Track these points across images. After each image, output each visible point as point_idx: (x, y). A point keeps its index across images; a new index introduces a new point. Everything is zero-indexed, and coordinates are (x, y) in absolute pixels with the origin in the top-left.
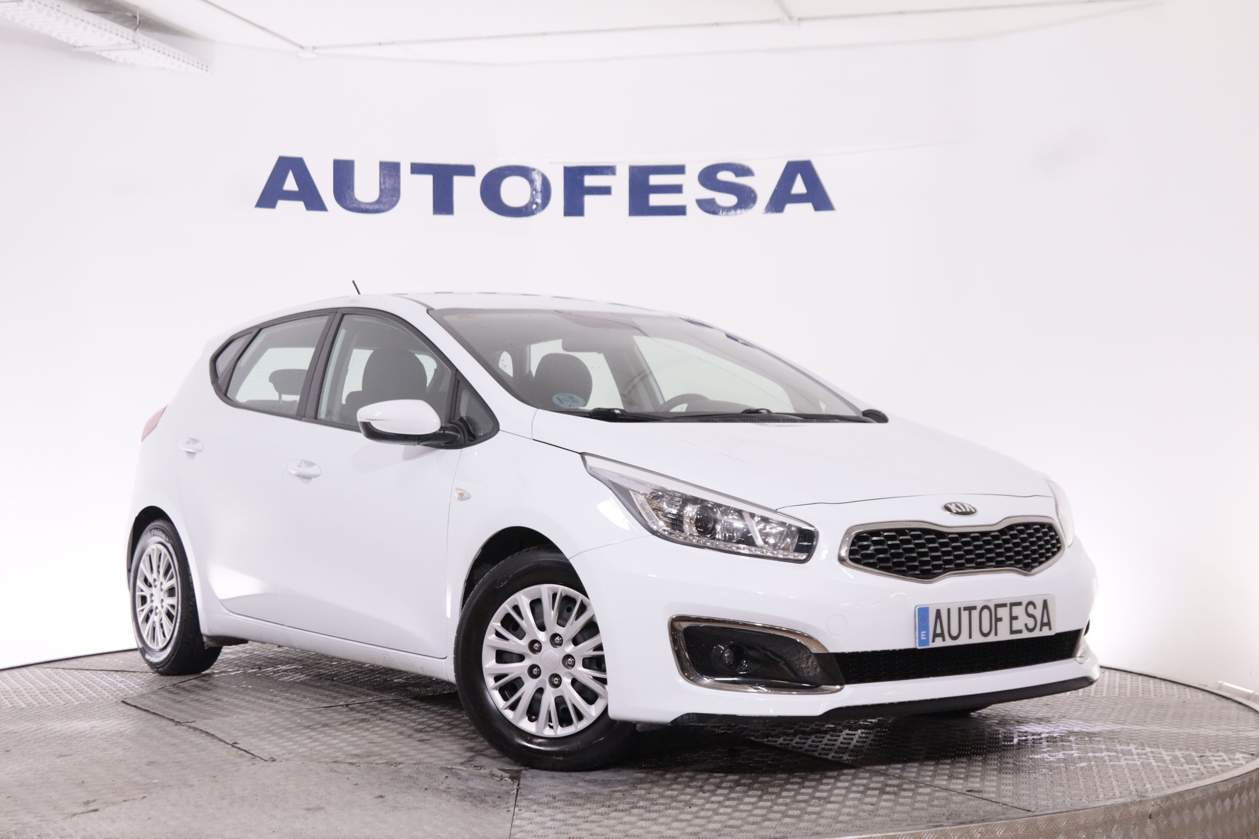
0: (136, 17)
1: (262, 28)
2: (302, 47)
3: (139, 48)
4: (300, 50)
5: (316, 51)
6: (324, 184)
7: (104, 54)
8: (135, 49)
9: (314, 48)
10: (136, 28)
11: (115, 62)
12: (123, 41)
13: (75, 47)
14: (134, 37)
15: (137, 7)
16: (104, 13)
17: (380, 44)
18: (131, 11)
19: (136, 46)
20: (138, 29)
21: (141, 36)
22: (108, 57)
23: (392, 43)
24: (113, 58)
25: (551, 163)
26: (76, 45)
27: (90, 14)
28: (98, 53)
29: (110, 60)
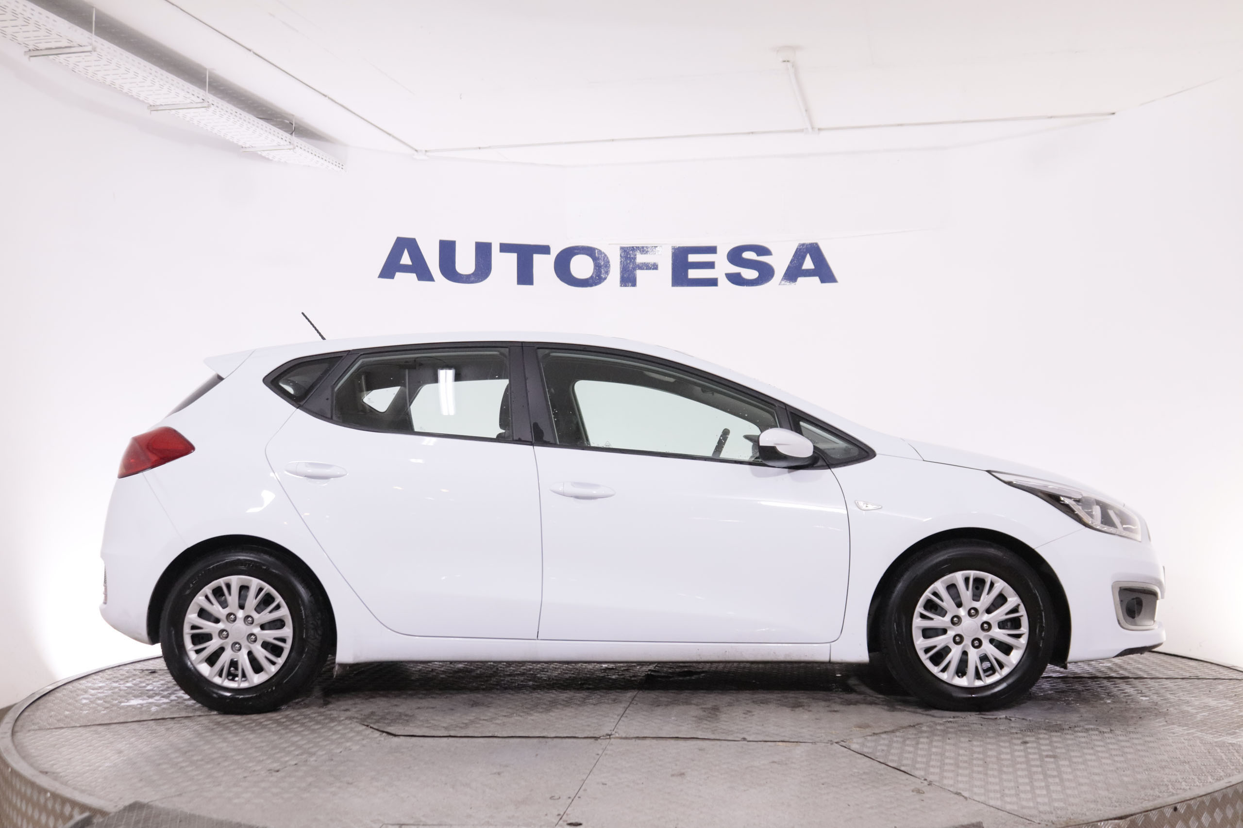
0: (293, 124)
1: (390, 134)
2: (416, 151)
3: (294, 148)
4: (415, 153)
5: (427, 154)
6: (432, 259)
7: (264, 154)
8: (290, 149)
9: (426, 151)
10: (291, 134)
11: (271, 160)
12: (282, 142)
13: (242, 147)
14: (290, 139)
15: (293, 115)
16: (267, 119)
17: (480, 148)
18: (288, 120)
19: (291, 147)
20: (294, 133)
21: (295, 139)
22: (267, 157)
23: (490, 147)
24: (271, 158)
25: (609, 244)
26: (244, 146)
27: (258, 119)
28: (259, 153)
29: (268, 159)
